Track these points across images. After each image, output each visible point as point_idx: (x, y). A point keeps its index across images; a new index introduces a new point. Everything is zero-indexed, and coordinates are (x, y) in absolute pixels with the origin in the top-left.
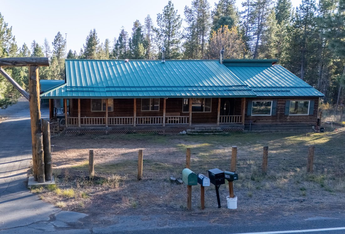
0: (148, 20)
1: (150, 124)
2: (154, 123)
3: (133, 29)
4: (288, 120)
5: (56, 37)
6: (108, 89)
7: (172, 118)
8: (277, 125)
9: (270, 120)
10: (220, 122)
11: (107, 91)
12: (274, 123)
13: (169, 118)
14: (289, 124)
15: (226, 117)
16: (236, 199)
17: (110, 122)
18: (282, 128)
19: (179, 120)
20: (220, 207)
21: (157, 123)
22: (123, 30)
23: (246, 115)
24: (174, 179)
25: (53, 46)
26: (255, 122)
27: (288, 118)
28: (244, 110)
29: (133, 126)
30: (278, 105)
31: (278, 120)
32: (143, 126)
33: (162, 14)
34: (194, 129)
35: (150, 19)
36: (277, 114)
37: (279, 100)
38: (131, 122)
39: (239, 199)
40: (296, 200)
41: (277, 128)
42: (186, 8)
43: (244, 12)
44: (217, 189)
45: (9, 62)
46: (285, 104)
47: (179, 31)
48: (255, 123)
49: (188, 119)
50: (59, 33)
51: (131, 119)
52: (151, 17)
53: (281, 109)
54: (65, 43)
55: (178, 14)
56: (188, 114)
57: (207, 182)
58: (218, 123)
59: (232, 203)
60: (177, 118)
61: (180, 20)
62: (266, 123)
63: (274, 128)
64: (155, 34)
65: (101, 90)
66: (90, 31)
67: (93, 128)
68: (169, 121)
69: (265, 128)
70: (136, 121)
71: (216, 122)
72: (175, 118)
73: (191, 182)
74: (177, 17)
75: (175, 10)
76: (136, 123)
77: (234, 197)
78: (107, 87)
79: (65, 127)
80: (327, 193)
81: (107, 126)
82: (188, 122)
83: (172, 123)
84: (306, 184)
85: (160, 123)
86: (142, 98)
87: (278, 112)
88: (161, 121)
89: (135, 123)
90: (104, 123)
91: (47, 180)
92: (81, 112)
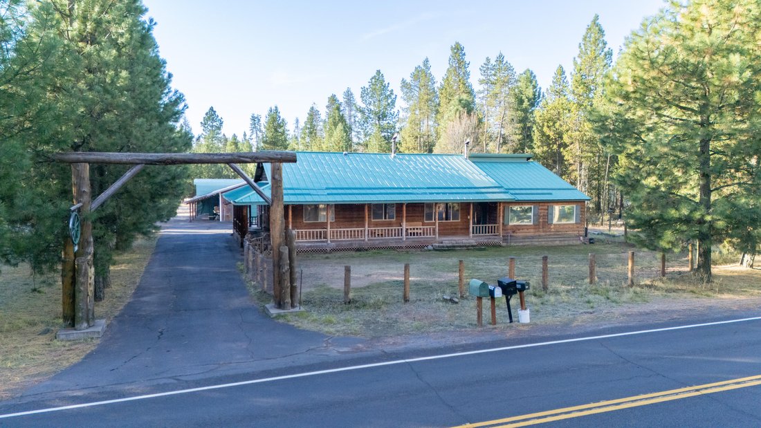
0: (349, 95)
1: (387, 238)
2: (392, 236)
3: (327, 107)
4: (553, 230)
5: (207, 114)
6: (329, 191)
7: (414, 229)
8: (539, 236)
9: (532, 230)
10: (473, 233)
11: (328, 194)
12: (537, 234)
13: (411, 229)
14: (554, 235)
15: (483, 227)
16: (528, 312)
17: (333, 236)
18: (545, 240)
19: (422, 231)
20: (511, 321)
21: (395, 236)
22: (312, 108)
23: (503, 224)
24: (449, 298)
25: (203, 128)
26: (514, 232)
27: (552, 227)
28: (501, 217)
29: (364, 240)
30: (540, 211)
31: (541, 230)
32: (377, 240)
33: (368, 87)
34: (442, 243)
35: (352, 94)
36: (539, 222)
37: (541, 204)
38: (361, 235)
39: (531, 311)
40: (585, 313)
41: (540, 240)
42: (403, 81)
43: (483, 92)
44: (508, 301)
45: (247, 157)
46: (548, 209)
47: (392, 112)
48: (515, 234)
49: (434, 230)
50: (212, 109)
51: (361, 231)
52: (352, 91)
53: (544, 215)
54: (221, 123)
55: (390, 89)
56: (434, 224)
57: (498, 292)
58: (471, 235)
59: (525, 316)
60: (420, 229)
61: (393, 97)
62: (527, 234)
63: (537, 240)
64: (359, 115)
65: (320, 192)
66: (269, 109)
67: (309, 244)
68: (411, 233)
69: (526, 240)
70: (368, 234)
71: (468, 234)
72: (417, 229)
73: (482, 293)
74: (389, 93)
75: (386, 82)
76: (368, 237)
77: (526, 309)
78: (327, 189)
79: (270, 244)
80: (614, 304)
81: (329, 242)
82: (434, 234)
83: (414, 235)
84: (591, 297)
85: (398, 236)
86: (373, 203)
87: (541, 220)
88: (400, 233)
89: (366, 237)
90: (325, 237)
91: (293, 306)
92: (292, 223)
